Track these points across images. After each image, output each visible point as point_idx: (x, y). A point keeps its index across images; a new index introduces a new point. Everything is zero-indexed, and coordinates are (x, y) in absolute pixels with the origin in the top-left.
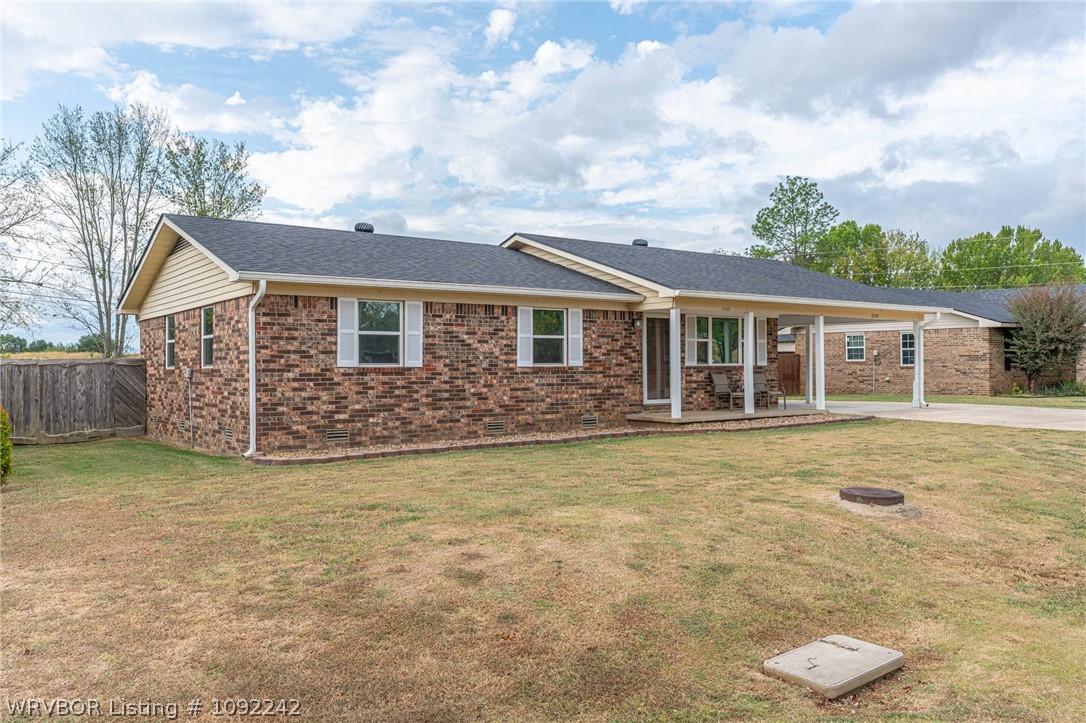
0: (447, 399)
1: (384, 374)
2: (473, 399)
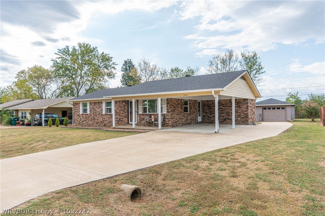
0: (93, 120)
1: (85, 115)
2: (96, 120)
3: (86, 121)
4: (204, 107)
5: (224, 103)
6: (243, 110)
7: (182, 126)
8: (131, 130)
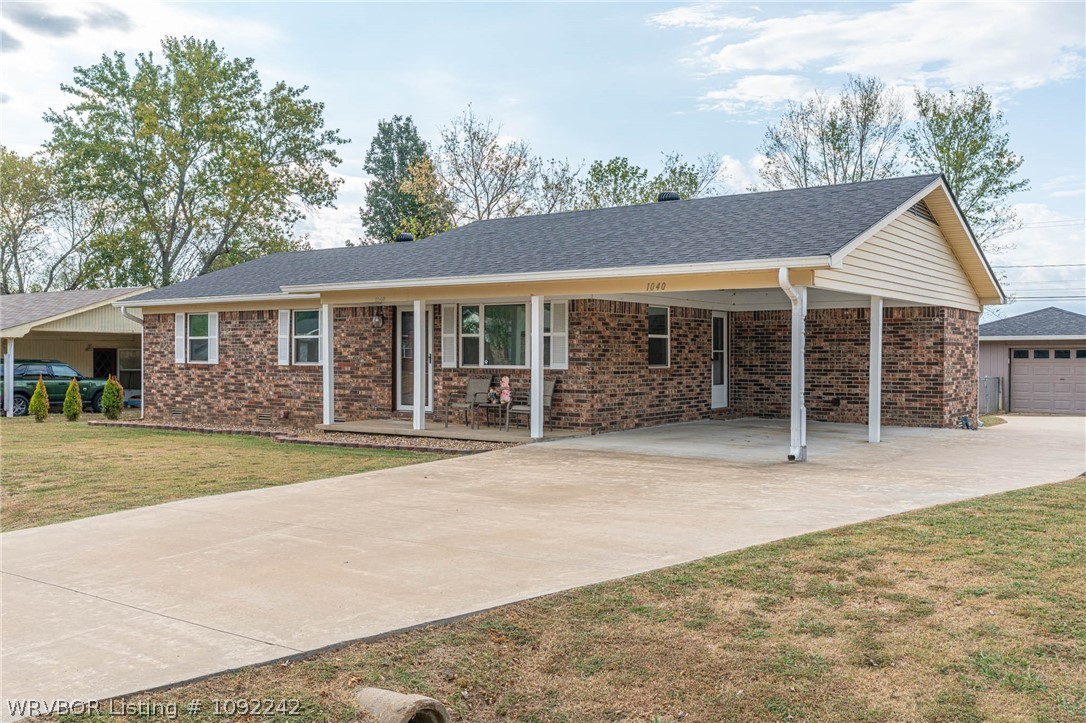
0: (234, 391)
1: (199, 369)
2: (249, 392)
3: (201, 395)
4: (742, 344)
5: (832, 326)
6: (920, 360)
7: (637, 425)
8: (405, 443)
